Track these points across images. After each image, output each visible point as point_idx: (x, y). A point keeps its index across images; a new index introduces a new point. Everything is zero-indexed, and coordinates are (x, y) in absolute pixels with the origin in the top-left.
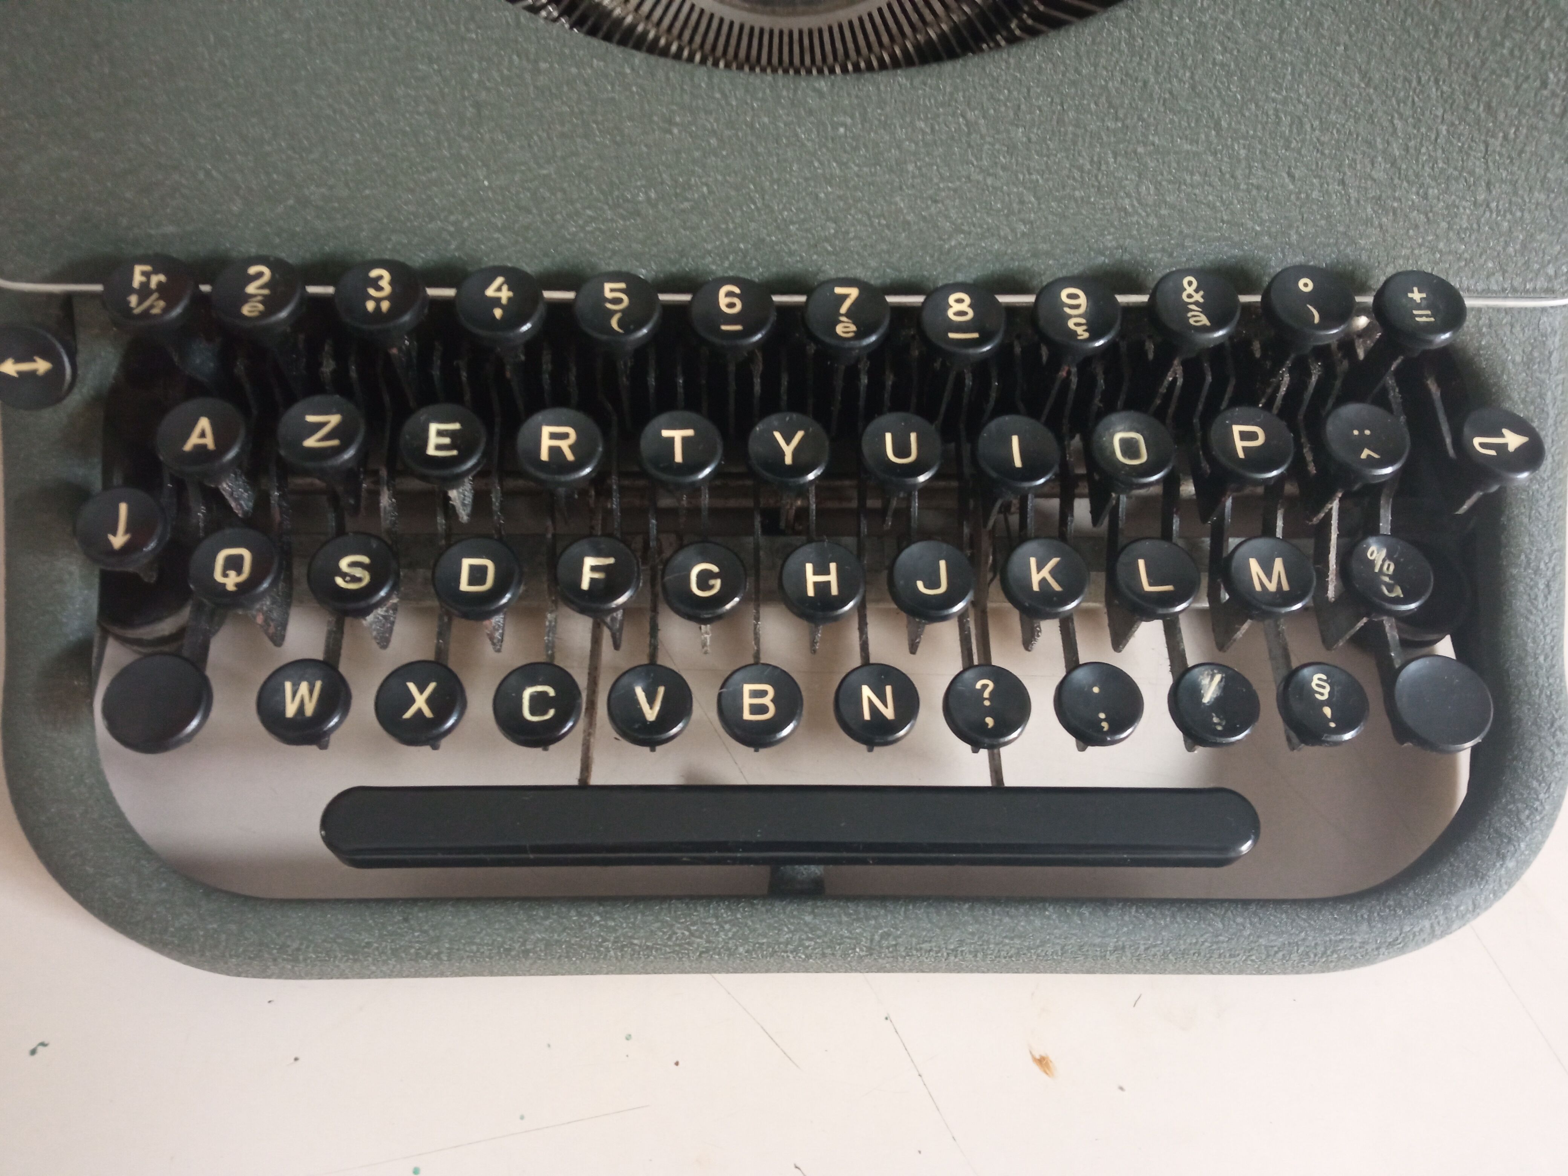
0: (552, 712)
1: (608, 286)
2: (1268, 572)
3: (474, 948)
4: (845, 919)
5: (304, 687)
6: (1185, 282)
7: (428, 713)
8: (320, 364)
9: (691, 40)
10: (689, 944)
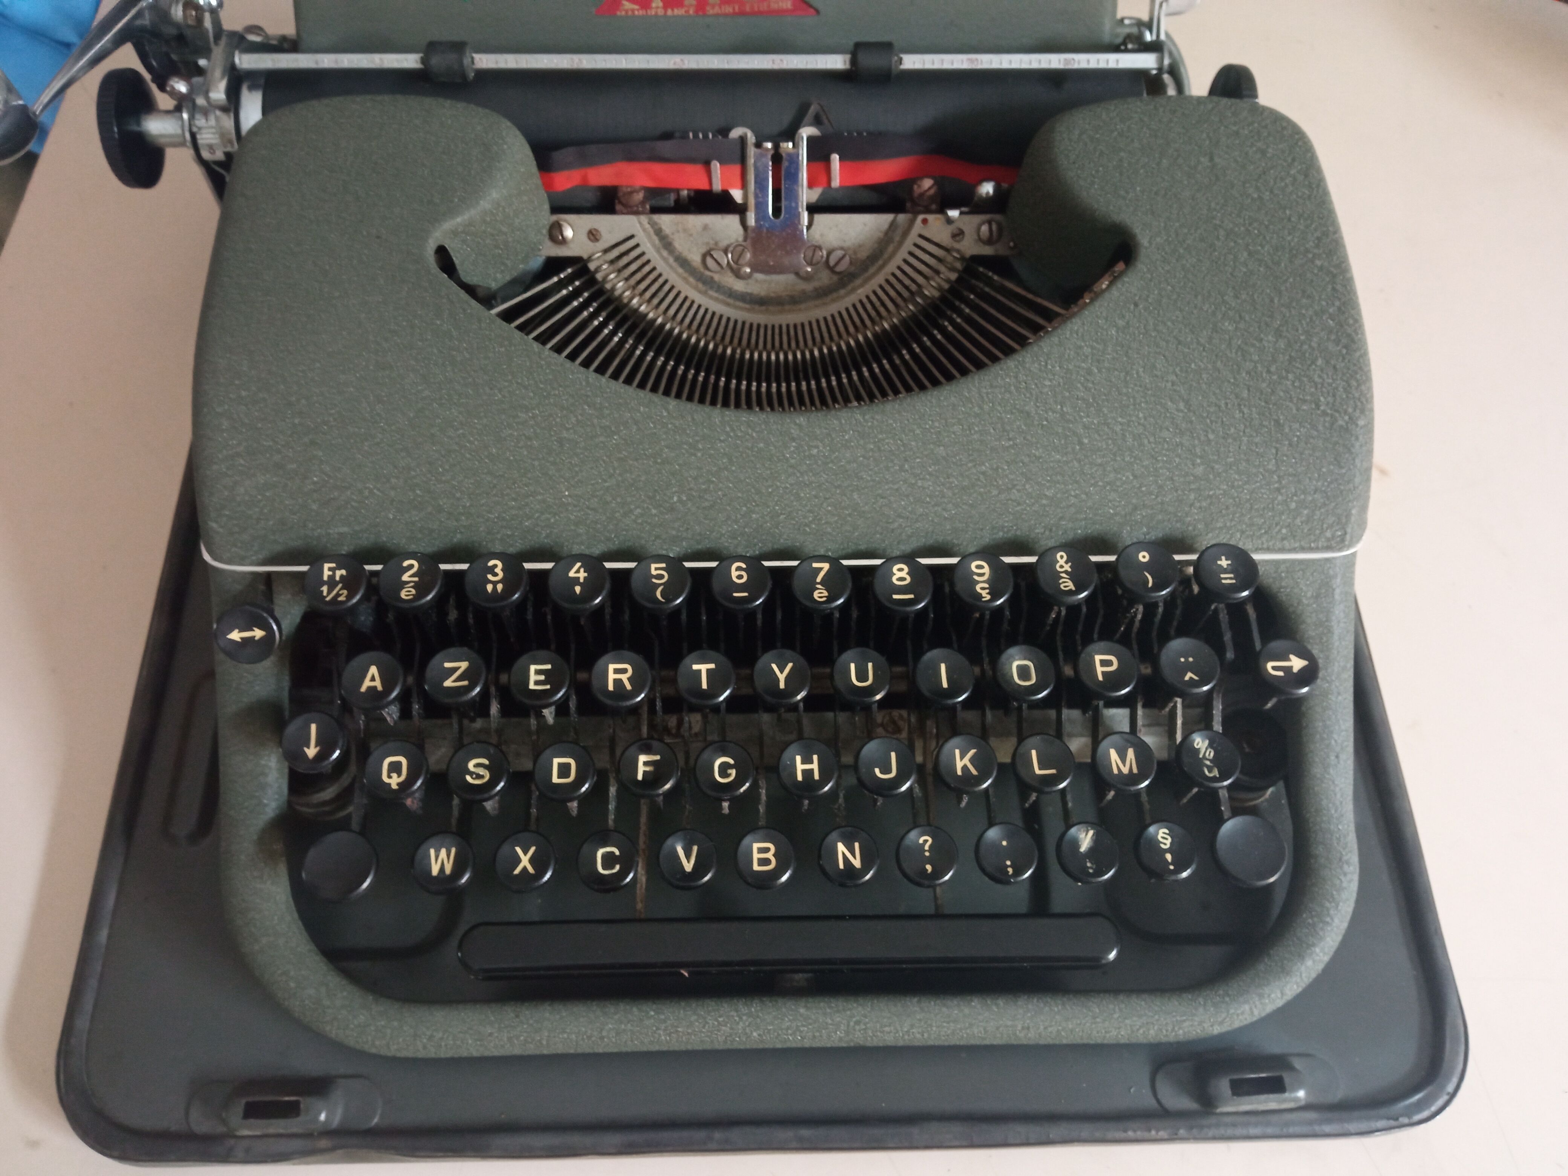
0: (618, 867)
1: (653, 566)
2: (1123, 758)
3: (565, 1036)
4: (828, 1010)
5: (443, 852)
6: (1058, 556)
7: (531, 870)
8: (447, 614)
9: (706, 333)
10: (719, 1031)
